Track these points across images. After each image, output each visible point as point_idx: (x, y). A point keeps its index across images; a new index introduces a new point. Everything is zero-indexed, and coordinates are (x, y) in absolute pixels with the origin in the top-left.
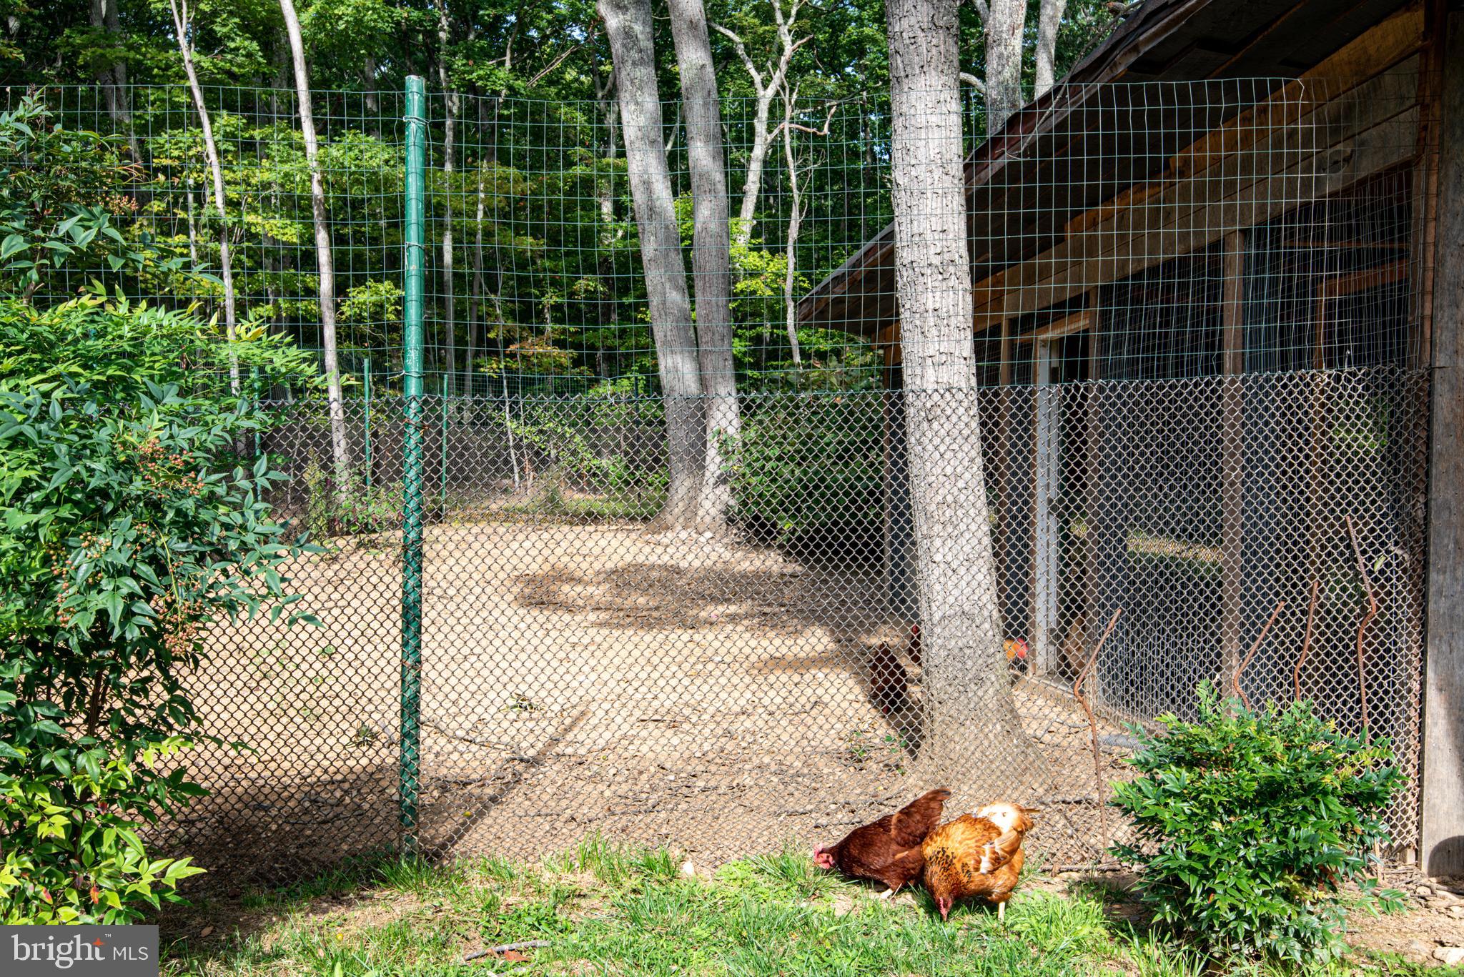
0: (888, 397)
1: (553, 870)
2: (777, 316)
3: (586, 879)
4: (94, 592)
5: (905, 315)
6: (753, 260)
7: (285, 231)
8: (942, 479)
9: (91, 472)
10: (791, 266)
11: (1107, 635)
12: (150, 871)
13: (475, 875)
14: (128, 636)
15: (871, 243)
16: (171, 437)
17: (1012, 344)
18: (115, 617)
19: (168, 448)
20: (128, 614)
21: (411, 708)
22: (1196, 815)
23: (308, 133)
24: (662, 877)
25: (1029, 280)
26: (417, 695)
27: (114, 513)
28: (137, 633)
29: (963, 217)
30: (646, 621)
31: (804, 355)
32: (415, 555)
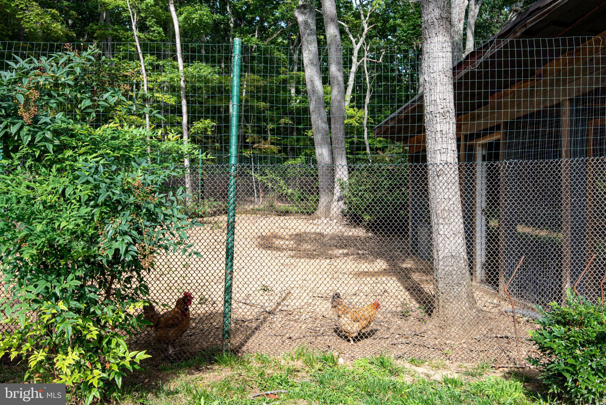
0: (411, 166)
1: (285, 359)
2: (360, 133)
3: (299, 364)
4: (114, 241)
5: (428, 133)
6: (351, 111)
7: (170, 99)
8: (443, 200)
9: (114, 194)
10: (366, 114)
11: (518, 267)
12: (129, 356)
13: (253, 360)
14: (127, 259)
15: (406, 104)
16: (144, 179)
17: (465, 145)
18: (122, 252)
19: (143, 183)
20: (127, 251)
21: (228, 290)
22: (568, 346)
23: (180, 62)
24: (331, 364)
25: (473, 119)
26: (231, 285)
27: (122, 210)
28: (130, 258)
29: (453, 93)
30: (310, 256)
31: (371, 149)
32: (232, 228)
